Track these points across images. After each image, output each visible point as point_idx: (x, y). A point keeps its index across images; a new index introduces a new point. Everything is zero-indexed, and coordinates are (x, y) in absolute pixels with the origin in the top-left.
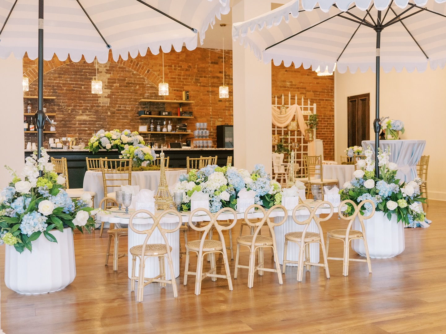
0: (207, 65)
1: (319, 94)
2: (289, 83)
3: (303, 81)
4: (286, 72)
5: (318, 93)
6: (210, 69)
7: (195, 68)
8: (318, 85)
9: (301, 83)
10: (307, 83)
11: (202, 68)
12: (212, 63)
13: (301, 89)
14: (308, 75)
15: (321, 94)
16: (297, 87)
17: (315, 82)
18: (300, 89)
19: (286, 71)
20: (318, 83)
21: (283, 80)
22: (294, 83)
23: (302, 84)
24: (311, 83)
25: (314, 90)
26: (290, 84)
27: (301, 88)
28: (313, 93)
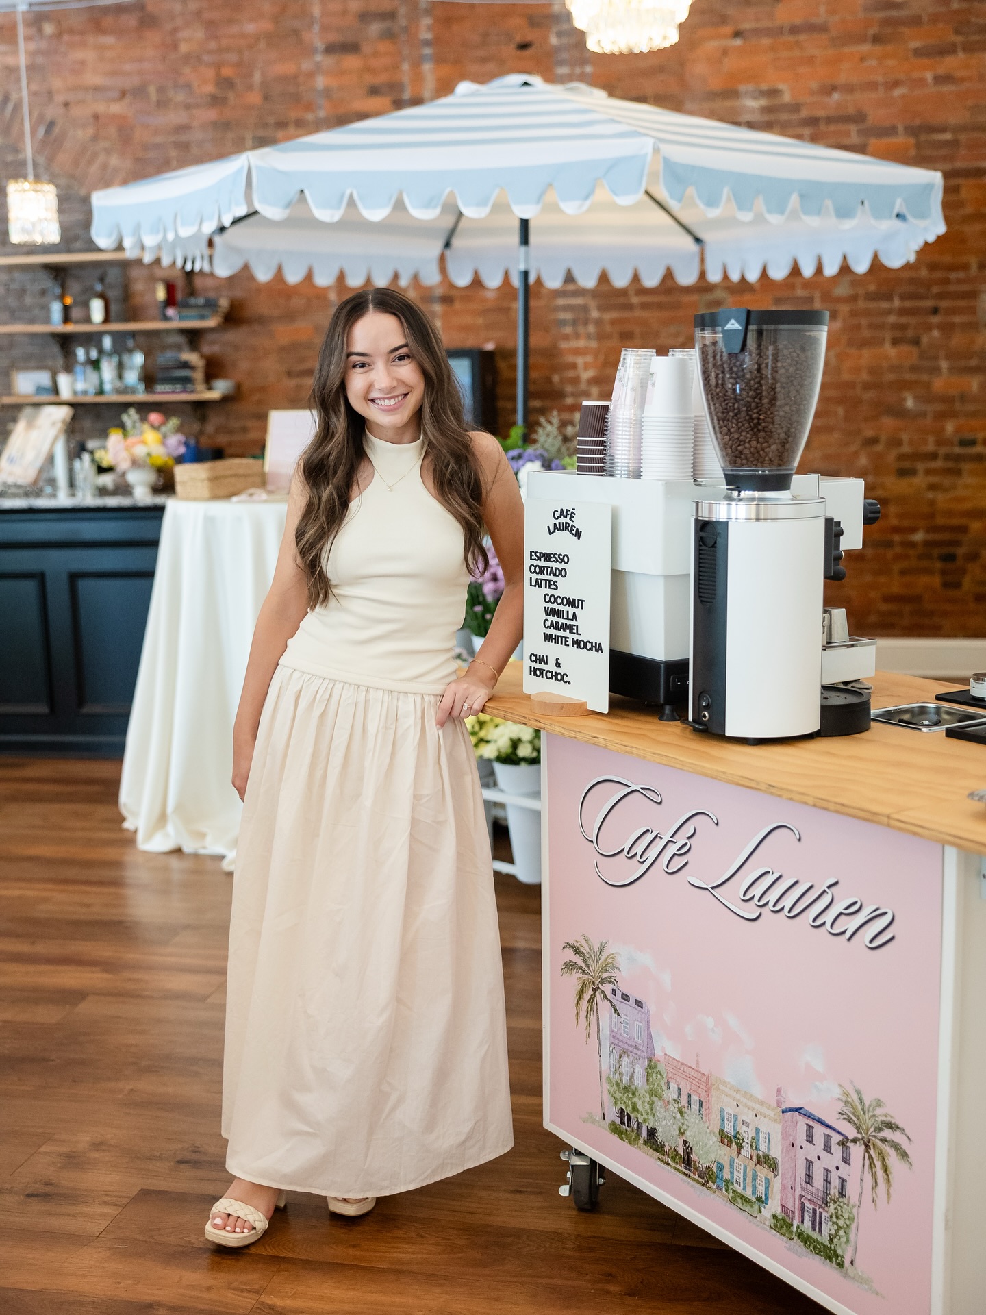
0: (306, 66)
1: (955, 143)
2: (755, 98)
3: (842, 79)
4: (738, 42)
5: (948, 136)
6: (320, 82)
7: (250, 88)
8: (947, 89)
9: (834, 88)
10: (873, 86)
11: (284, 79)
12: (330, 49)
13: (832, 128)
14: (876, 39)
15: (963, 137)
16: (805, 113)
17: (929, 76)
18: (823, 127)
19: (737, 34)
20: (945, 79)
21: (715, 84)
22: (787, 98)
23: (836, 96)
24: (896, 84)
25: (917, 122)
26: (763, 102)
27: (829, 120)
28: (912, 141)
